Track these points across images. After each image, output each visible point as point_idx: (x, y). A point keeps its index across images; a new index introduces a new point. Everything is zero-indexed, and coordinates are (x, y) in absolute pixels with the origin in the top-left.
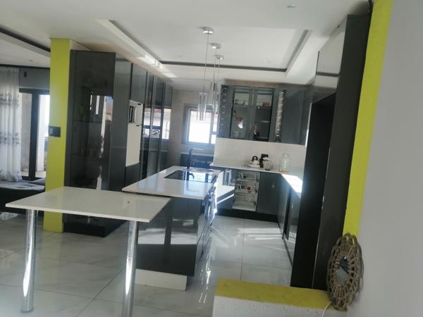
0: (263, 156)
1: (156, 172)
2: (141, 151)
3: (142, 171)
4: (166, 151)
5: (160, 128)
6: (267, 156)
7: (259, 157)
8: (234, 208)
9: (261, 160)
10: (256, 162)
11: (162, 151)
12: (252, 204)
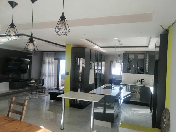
0: (142, 80)
1: (100, 86)
2: (94, 79)
3: (95, 86)
4: (103, 78)
5: (101, 70)
6: (144, 80)
7: (140, 80)
8: (131, 100)
9: (141, 82)
10: (139, 82)
11: (102, 78)
12: (138, 99)
